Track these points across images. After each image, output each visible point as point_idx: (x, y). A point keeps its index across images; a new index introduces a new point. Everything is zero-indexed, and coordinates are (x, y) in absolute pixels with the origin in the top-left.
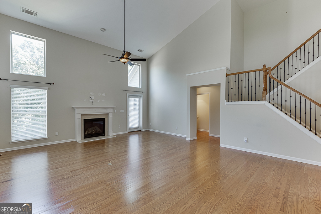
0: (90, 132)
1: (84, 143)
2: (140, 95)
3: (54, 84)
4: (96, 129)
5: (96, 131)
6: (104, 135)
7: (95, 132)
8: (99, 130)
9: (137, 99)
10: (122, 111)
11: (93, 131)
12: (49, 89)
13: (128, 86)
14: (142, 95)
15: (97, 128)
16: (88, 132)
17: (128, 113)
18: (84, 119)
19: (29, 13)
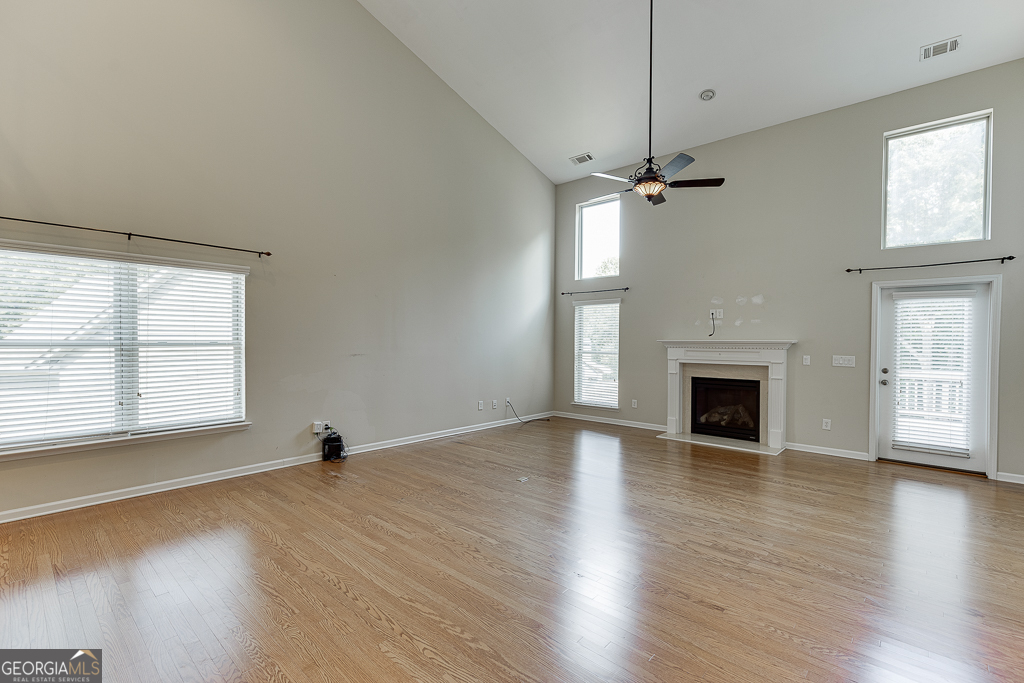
0: (715, 418)
1: (693, 446)
2: (986, 279)
3: (628, 289)
4: (737, 412)
5: (732, 421)
6: (757, 440)
7: (728, 423)
8: (746, 418)
9: (963, 306)
10: (844, 360)
11: (725, 417)
12: (622, 302)
13: (888, 245)
14: (997, 278)
15: (741, 409)
16: (710, 416)
17: (885, 371)
18: (693, 378)
19: (581, 160)
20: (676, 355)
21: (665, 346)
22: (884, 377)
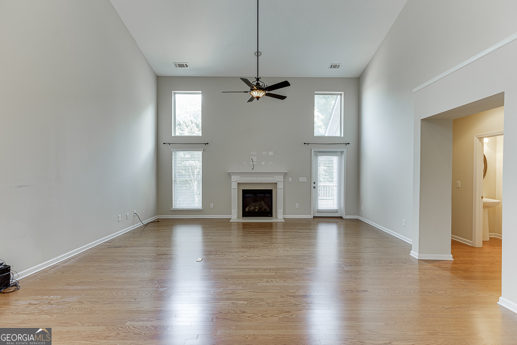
0: (252, 208)
1: (243, 223)
2: (342, 150)
3: (208, 144)
4: (261, 204)
5: (260, 209)
6: (272, 216)
7: (258, 210)
8: (265, 207)
9: (335, 159)
10: (303, 179)
11: (257, 207)
12: (204, 150)
13: (315, 135)
14: (345, 150)
15: (263, 203)
16: (250, 208)
17: (314, 183)
18: (243, 190)
19: (181, 66)
20: (235, 179)
21: (229, 175)
22: (314, 185)
